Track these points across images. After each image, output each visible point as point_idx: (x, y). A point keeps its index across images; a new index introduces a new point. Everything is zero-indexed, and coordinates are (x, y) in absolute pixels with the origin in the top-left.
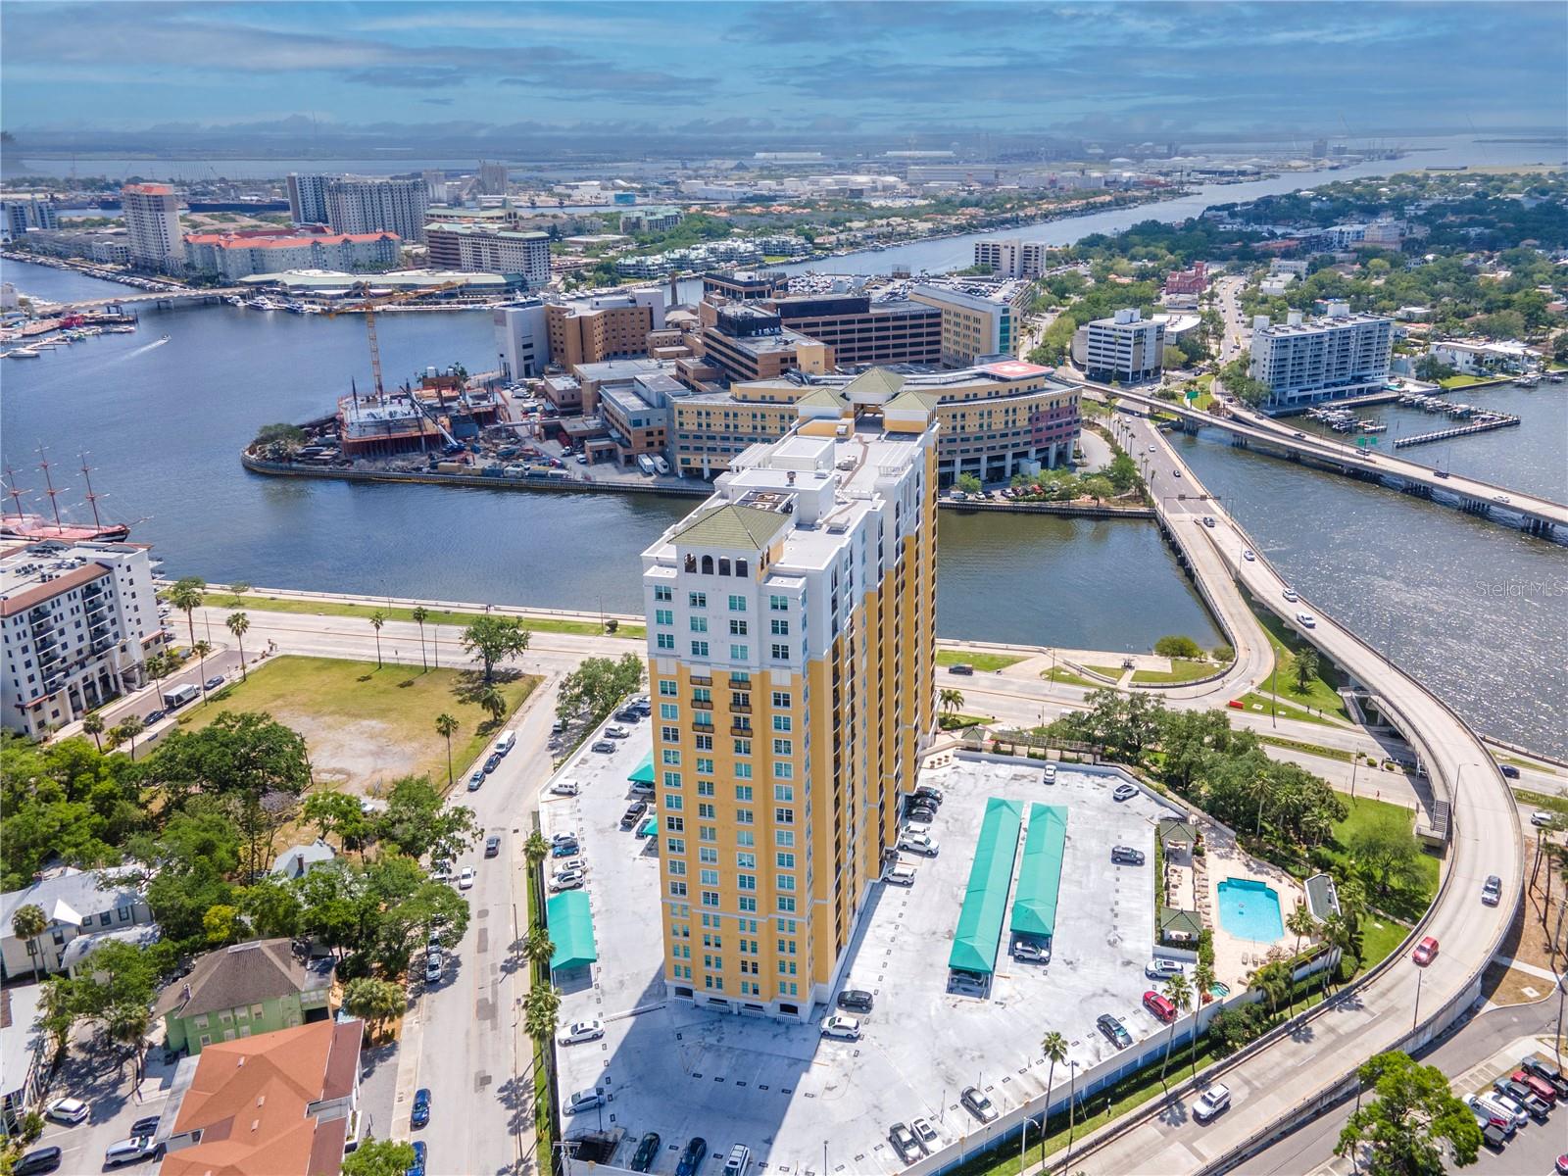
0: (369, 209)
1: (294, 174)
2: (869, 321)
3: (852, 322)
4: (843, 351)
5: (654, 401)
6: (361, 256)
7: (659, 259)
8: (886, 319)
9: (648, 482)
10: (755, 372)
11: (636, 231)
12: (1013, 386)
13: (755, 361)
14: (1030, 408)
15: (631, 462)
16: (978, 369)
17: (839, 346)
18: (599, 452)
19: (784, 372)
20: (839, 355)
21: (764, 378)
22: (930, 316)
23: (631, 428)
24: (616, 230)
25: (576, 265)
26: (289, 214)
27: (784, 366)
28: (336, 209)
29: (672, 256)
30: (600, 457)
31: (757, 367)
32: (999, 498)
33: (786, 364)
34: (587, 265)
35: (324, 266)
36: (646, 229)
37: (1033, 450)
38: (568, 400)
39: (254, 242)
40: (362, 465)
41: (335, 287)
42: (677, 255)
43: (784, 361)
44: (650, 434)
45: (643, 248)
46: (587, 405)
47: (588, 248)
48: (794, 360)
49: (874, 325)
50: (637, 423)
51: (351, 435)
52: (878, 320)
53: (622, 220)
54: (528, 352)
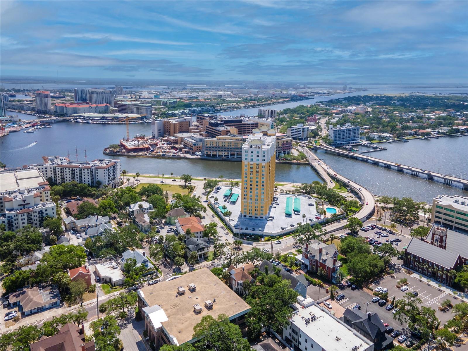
4: (240, 129)
5: (198, 140)
8: (246, 125)
9: (199, 157)
10: (221, 134)
13: (221, 132)
15: (193, 154)
17: (239, 128)
18: (186, 151)
19: (227, 134)
21: (223, 135)
22: (255, 124)
23: (193, 146)
30: (186, 152)
31: (221, 133)
33: (228, 132)
35: (92, 112)
37: (282, 152)
38: (174, 141)
40: (132, 154)
41: (97, 117)
44: (197, 147)
46: (179, 142)
49: (243, 126)
50: (195, 145)
51: (128, 148)
52: (244, 125)
53: (162, 102)
54: (160, 131)
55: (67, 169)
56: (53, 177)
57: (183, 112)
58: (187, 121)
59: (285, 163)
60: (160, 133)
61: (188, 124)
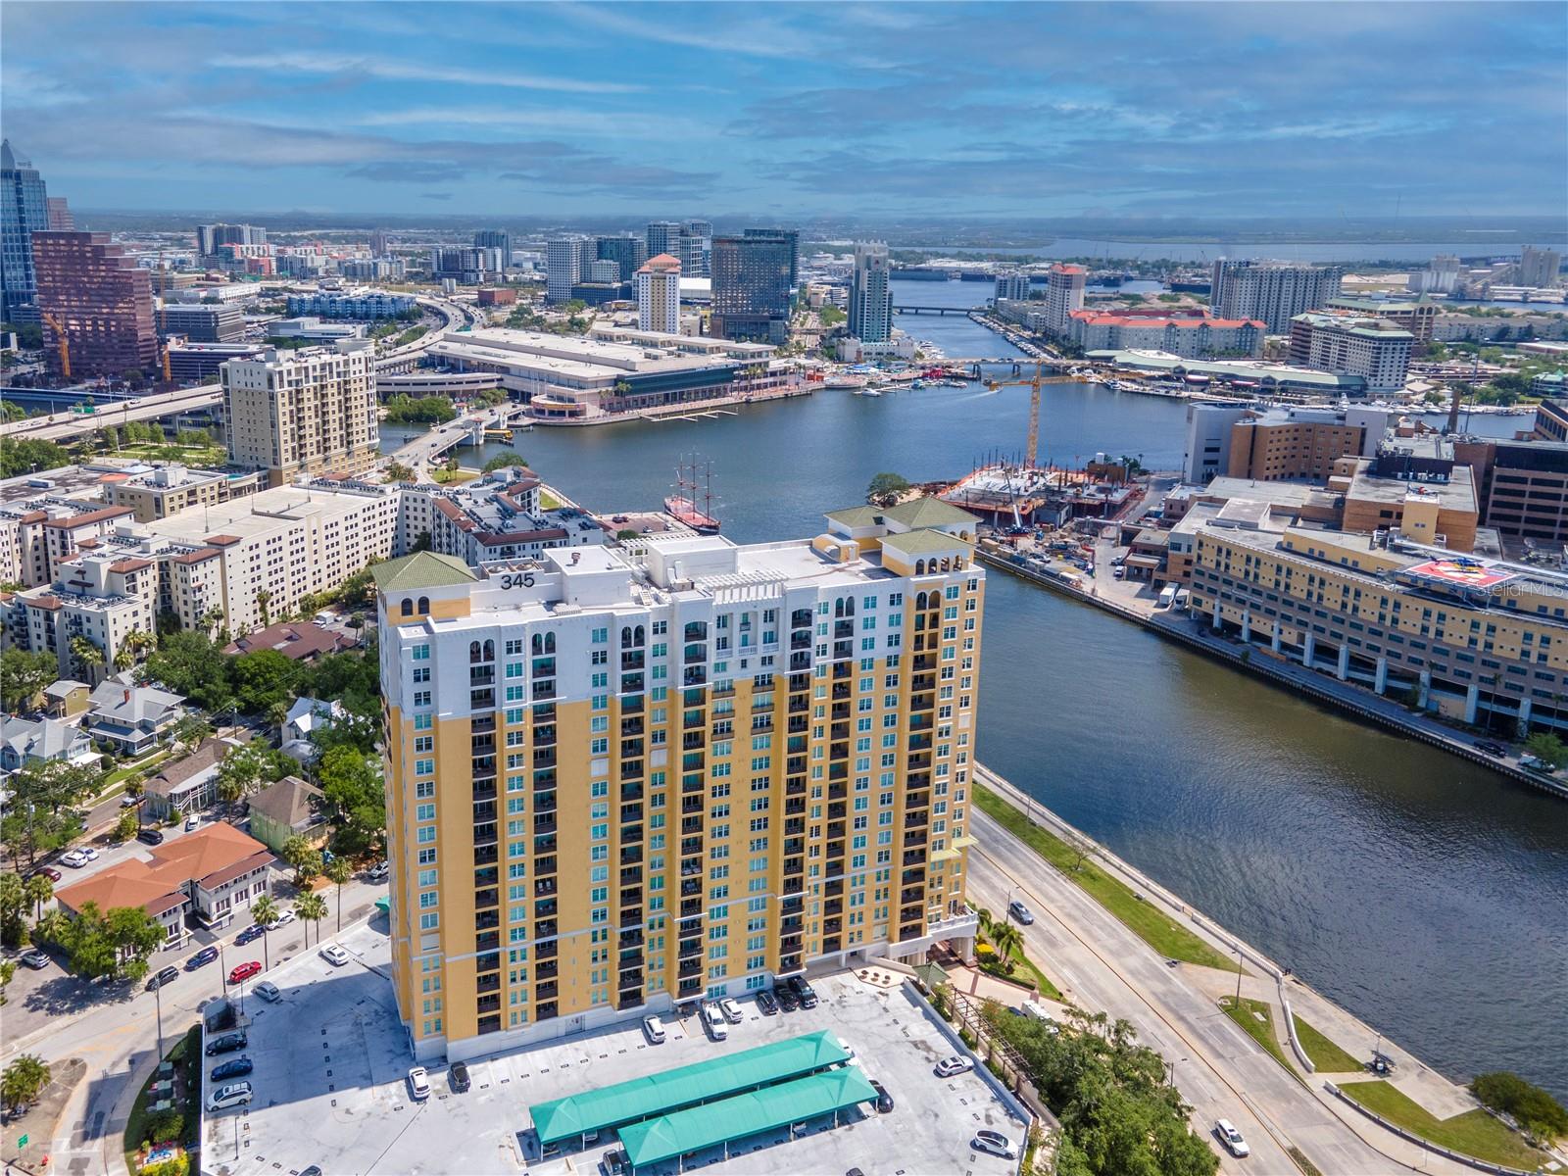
21: (1346, 530)
27: (1384, 521)
33: (1388, 520)
43: (1386, 514)
48: (1400, 516)
58: (1349, 423)
61: (1356, 439)
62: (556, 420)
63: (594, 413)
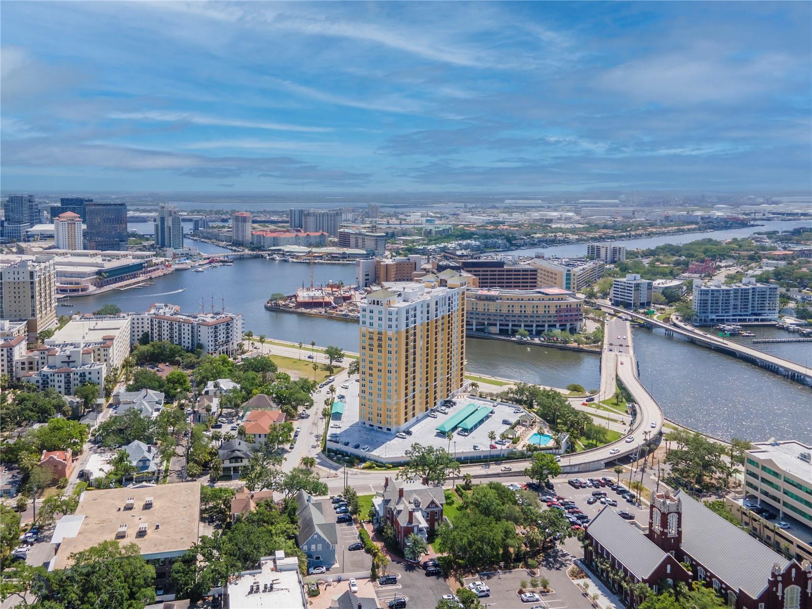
0: (318, 223)
1: (292, 209)
2: (503, 271)
3: (495, 271)
4: (483, 279)
6: (313, 241)
7: (433, 247)
11: (429, 235)
12: (551, 297)
14: (556, 306)
16: (538, 290)
17: (481, 277)
20: (481, 281)
22: (532, 271)
24: (420, 235)
25: (398, 249)
26: (288, 224)
28: (306, 222)
29: (440, 246)
32: (537, 340)
34: (402, 248)
35: (299, 244)
36: (434, 235)
37: (558, 325)
39: (275, 235)
40: (303, 310)
41: (301, 252)
42: (442, 245)
45: (430, 242)
47: (405, 242)
49: (505, 273)
51: (300, 299)
53: (424, 230)
54: (367, 277)
55: (166, 321)
56: (150, 332)
57: (445, 247)
58: (411, 261)
59: (552, 347)
60: (368, 279)
61: (413, 266)
62: (75, 294)
63: (92, 289)
